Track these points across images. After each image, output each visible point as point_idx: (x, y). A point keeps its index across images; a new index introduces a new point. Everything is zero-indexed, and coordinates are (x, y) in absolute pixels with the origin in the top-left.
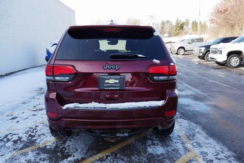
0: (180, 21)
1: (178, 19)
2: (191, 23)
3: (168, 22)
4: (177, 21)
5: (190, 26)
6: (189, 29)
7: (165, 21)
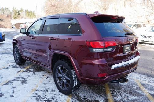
0: (16, 9)
1: (13, 7)
2: (24, 11)
3: (6, 9)
4: (13, 9)
5: (24, 13)
6: (23, 15)
7: (4, 8)
